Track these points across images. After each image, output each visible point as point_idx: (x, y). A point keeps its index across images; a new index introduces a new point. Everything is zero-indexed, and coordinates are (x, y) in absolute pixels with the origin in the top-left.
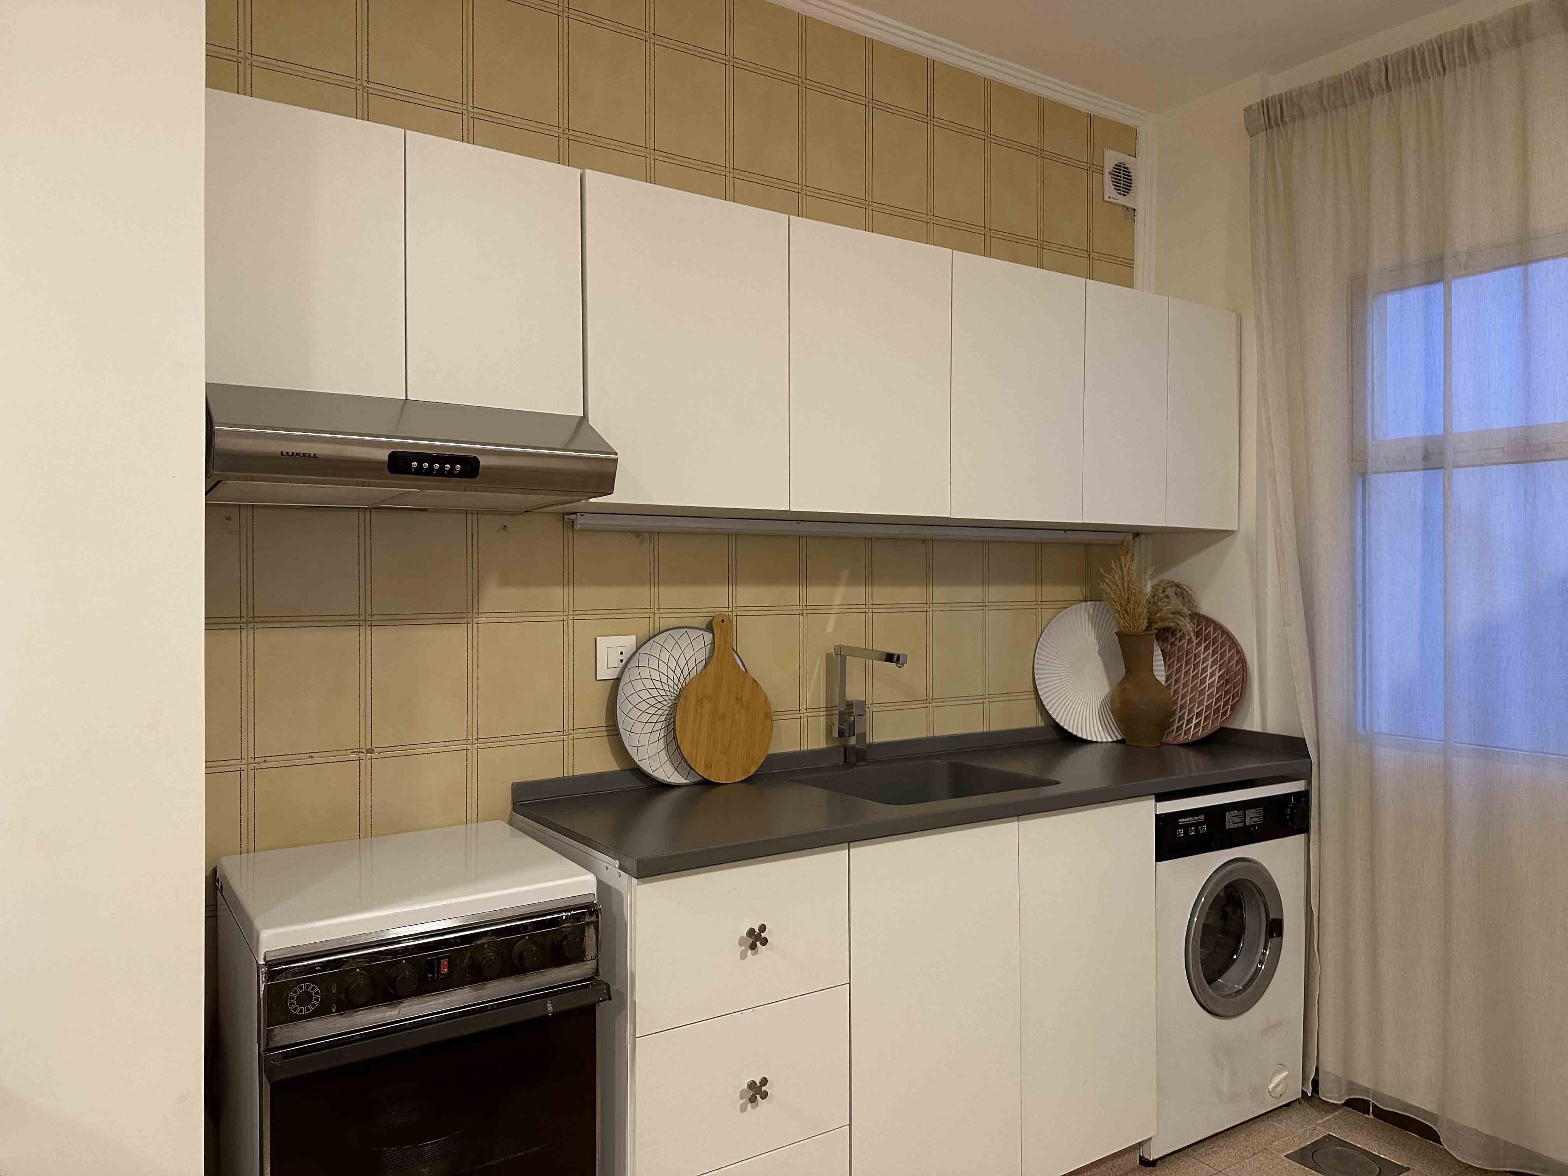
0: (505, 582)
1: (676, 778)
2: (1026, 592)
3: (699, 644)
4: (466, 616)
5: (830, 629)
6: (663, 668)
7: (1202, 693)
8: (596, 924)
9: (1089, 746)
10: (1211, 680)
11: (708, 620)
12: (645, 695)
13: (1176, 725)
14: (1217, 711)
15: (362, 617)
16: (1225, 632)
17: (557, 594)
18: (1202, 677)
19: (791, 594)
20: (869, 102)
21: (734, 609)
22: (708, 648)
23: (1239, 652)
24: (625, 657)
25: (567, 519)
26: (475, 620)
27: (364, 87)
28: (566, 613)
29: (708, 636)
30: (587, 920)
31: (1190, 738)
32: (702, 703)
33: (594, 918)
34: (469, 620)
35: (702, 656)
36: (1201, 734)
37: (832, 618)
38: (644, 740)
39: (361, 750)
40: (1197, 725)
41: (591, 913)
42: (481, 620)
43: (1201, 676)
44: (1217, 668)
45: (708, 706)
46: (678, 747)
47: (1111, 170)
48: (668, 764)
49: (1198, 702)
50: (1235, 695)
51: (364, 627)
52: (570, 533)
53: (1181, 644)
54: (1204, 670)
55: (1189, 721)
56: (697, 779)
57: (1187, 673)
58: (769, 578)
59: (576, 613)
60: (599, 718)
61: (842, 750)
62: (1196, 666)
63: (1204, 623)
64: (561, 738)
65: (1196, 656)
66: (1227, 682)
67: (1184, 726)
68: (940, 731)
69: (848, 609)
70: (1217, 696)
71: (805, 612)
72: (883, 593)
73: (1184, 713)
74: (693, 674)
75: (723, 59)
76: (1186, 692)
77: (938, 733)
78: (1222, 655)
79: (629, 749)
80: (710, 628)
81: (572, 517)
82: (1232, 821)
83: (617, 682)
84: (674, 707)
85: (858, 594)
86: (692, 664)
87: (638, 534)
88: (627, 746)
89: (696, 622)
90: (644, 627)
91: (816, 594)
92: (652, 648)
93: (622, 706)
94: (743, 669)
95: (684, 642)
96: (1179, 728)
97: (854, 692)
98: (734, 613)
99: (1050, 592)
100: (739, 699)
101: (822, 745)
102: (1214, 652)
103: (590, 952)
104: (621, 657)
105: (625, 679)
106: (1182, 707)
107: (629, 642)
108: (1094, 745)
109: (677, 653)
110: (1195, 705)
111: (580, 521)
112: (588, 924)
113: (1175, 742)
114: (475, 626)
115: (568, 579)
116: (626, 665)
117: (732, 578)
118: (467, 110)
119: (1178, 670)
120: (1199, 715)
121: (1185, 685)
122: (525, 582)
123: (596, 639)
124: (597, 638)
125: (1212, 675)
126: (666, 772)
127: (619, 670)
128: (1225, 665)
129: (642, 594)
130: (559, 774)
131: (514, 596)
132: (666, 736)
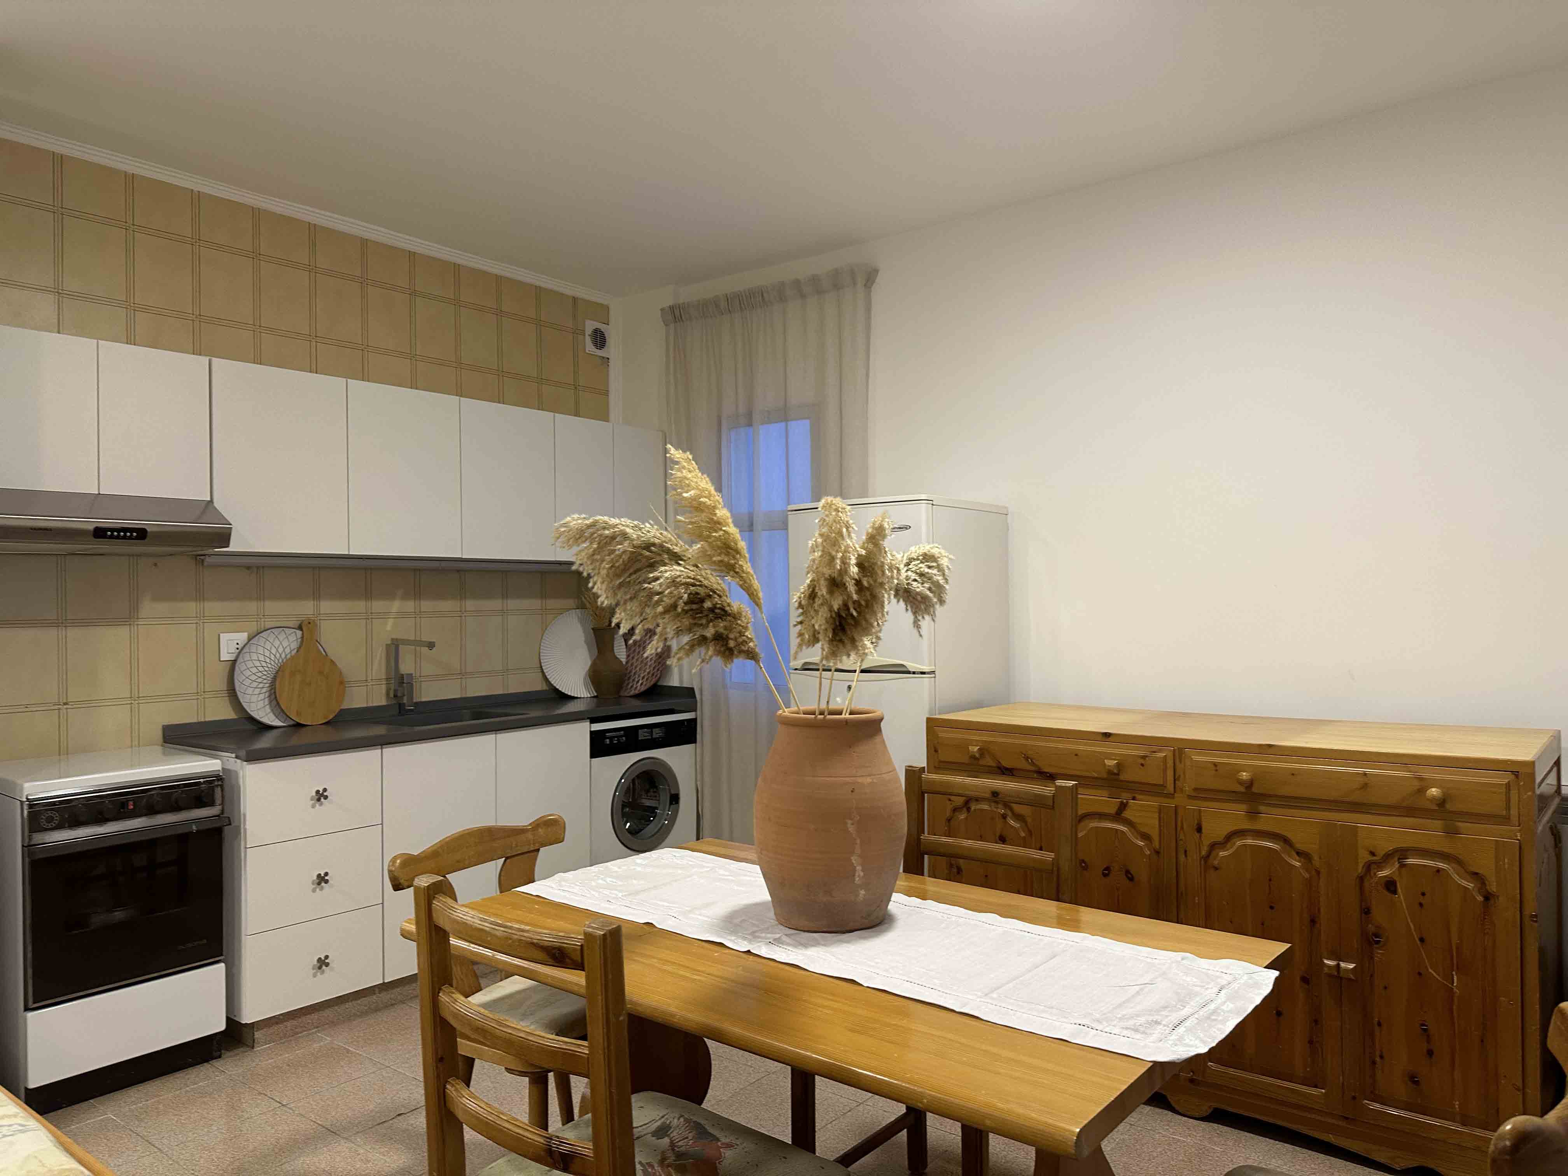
0: (156, 598)
1: (277, 723)
2: (535, 604)
3: (292, 638)
4: (129, 620)
5: (389, 628)
6: (267, 653)
8: (222, 786)
9: (577, 699)
11: (299, 622)
12: (254, 670)
14: (653, 675)
15: (60, 620)
17: (191, 607)
19: (359, 606)
21: (317, 615)
22: (299, 640)
24: (239, 647)
25: (199, 560)
26: (136, 623)
28: (198, 619)
29: (299, 633)
30: (216, 783)
31: (636, 692)
32: (294, 675)
33: (220, 783)
34: (132, 623)
35: (295, 645)
36: (643, 689)
37: (390, 622)
38: (254, 699)
39: (60, 703)
40: (642, 684)
41: (218, 780)
42: (140, 623)
46: (278, 703)
47: (592, 333)
48: (271, 714)
49: (643, 670)
51: (61, 627)
52: (201, 569)
55: (638, 682)
56: (292, 723)
58: (343, 595)
59: (206, 618)
60: (221, 684)
61: (398, 706)
64: (195, 698)
67: (634, 686)
68: (470, 694)
69: (402, 615)
71: (370, 617)
72: (427, 605)
73: (635, 677)
74: (289, 656)
75: (309, 269)
76: (636, 666)
79: (243, 704)
80: (300, 628)
81: (202, 557)
82: (642, 735)
83: (234, 662)
84: (274, 679)
85: (410, 605)
86: (288, 650)
87: (248, 568)
88: (241, 701)
89: (291, 624)
90: (254, 627)
91: (378, 605)
92: (260, 640)
93: (238, 678)
94: (324, 653)
95: (282, 636)
97: (406, 667)
98: (317, 618)
99: (552, 603)
100: (321, 673)
101: (383, 702)
103: (218, 801)
104: (238, 646)
105: (240, 660)
106: (635, 674)
107: (243, 637)
108: (580, 699)
109: (277, 643)
110: (641, 672)
111: (208, 560)
112: (217, 786)
113: (628, 695)
114: (136, 627)
115: (200, 596)
116: (240, 651)
117: (316, 595)
120: (643, 678)
121: (636, 662)
122: (170, 599)
123: (219, 635)
124: (221, 635)
126: (270, 719)
127: (235, 655)
129: (252, 607)
130: (195, 720)
131: (162, 608)
132: (269, 696)
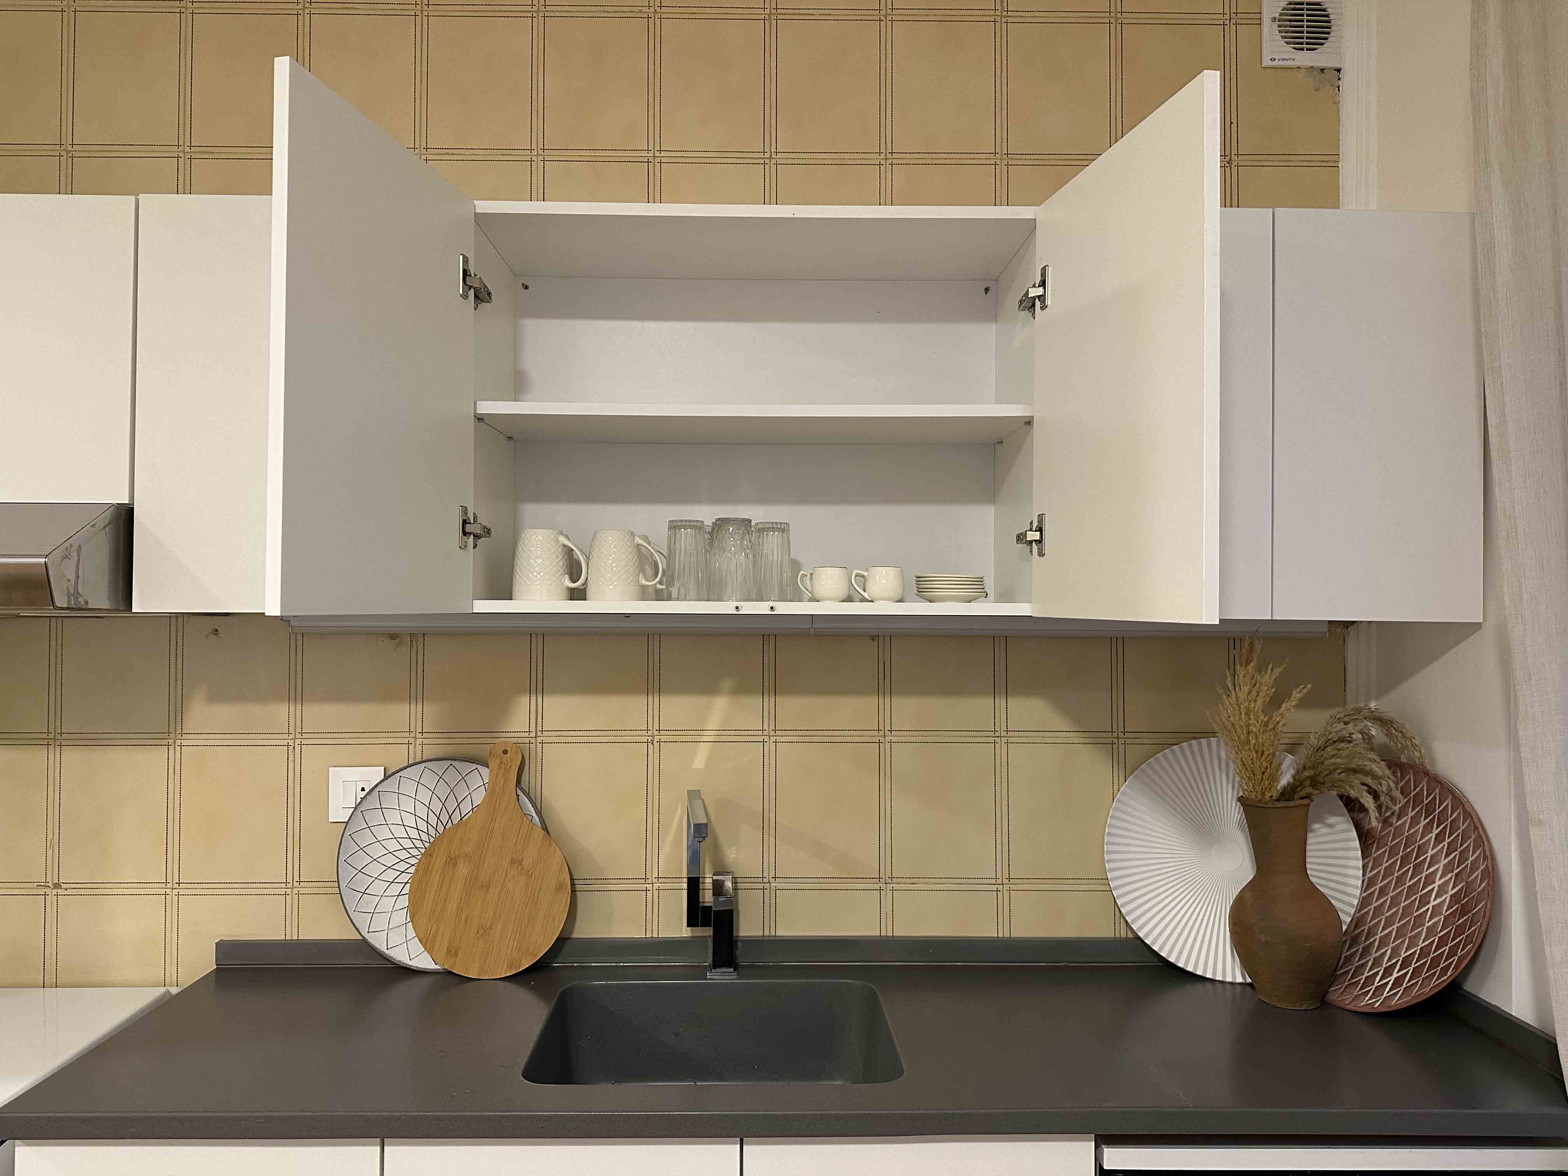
0: (215, 696)
1: (423, 961)
3: (475, 782)
4: (167, 737)
5: (699, 764)
7: (1419, 921)
9: (1199, 986)
10: (1438, 901)
13: (1366, 975)
14: (1435, 962)
15: (52, 736)
16: (1470, 815)
17: (280, 713)
18: (1424, 892)
19: (634, 710)
20: (770, 14)
21: (539, 733)
23: (1489, 857)
26: (178, 742)
27: (68, 152)
28: (292, 736)
29: (485, 772)
31: (1377, 1005)
32: (455, 865)
34: (171, 741)
36: (1398, 1001)
37: (704, 749)
38: (386, 904)
39: (47, 884)
40: (1398, 982)
42: (185, 743)
43: (1422, 889)
44: (1451, 878)
45: (463, 870)
47: (1277, 15)
48: (416, 943)
49: (1409, 938)
50: (1469, 939)
51: (53, 746)
53: (1400, 822)
54: (1430, 879)
55: (1388, 971)
57: (1400, 880)
59: (304, 736)
62: (1418, 869)
63: (1437, 791)
64: (283, 891)
65: (1422, 850)
66: (1463, 911)
67: (1378, 978)
69: (731, 733)
70: (1442, 934)
71: (657, 739)
73: (1384, 953)
75: (530, 12)
76: (1393, 914)
77: (901, 931)
78: (1463, 858)
79: (355, 916)
85: (751, 710)
87: (393, 638)
88: (351, 911)
94: (535, 818)
95: (452, 778)
96: (1370, 980)
98: (538, 738)
100: (516, 862)
101: (680, 933)
102: (1450, 850)
106: (1383, 942)
107: (369, 776)
108: (1208, 984)
109: (443, 791)
110: (1403, 942)
111: (295, 623)
113: (1351, 1007)
114: (178, 749)
115: (295, 692)
118: (183, 151)
119: (1388, 872)
120: (1406, 963)
121: (1395, 901)
122: (240, 696)
123: (327, 771)
124: (330, 769)
125: (1442, 891)
126: (410, 951)
127: (350, 812)
128: (1464, 876)
130: (278, 935)
131: (226, 711)
